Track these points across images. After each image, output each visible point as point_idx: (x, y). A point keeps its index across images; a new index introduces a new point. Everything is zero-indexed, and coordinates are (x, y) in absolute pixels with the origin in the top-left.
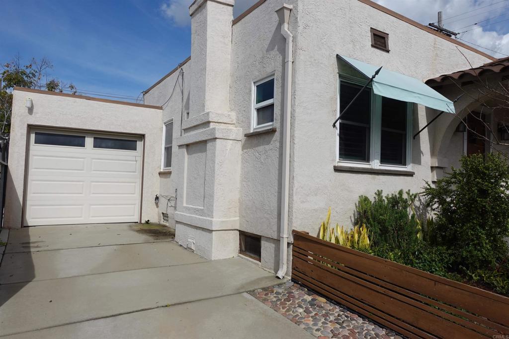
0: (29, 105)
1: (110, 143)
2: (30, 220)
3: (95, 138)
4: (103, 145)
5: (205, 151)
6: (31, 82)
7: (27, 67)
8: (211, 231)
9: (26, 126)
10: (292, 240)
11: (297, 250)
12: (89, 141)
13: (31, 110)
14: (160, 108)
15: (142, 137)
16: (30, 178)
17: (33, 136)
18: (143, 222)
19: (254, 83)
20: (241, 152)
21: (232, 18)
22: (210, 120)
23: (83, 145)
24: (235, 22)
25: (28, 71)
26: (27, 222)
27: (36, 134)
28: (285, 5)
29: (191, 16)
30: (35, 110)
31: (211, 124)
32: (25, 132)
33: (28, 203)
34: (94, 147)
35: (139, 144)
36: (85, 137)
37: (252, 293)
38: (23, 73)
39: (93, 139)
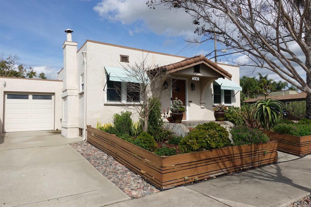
0: (4, 84)
1: (40, 97)
2: (6, 130)
3: (33, 95)
4: (37, 98)
5: (66, 99)
6: (10, 67)
7: (7, 59)
8: (67, 128)
9: (3, 92)
10: (87, 128)
11: (88, 131)
12: (30, 97)
13: (5, 85)
14: (62, 81)
15: (54, 94)
16: (6, 113)
17: (6, 96)
18: (55, 129)
19: (81, 75)
20: (78, 100)
21: (77, 50)
22: (67, 89)
23: (28, 98)
24: (78, 52)
25: (8, 61)
26: (5, 130)
27: (8, 95)
28: (83, 52)
29: (63, 48)
30: (7, 85)
31: (68, 90)
32: (3, 94)
33: (5, 123)
34: (33, 99)
35: (53, 97)
36: (28, 95)
37: (70, 144)
38: (6, 62)
39: (32, 96)
